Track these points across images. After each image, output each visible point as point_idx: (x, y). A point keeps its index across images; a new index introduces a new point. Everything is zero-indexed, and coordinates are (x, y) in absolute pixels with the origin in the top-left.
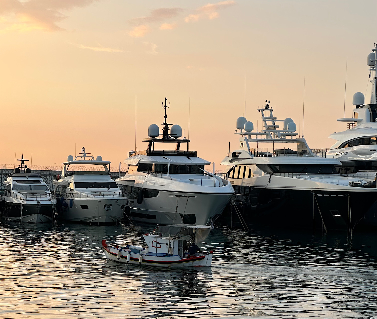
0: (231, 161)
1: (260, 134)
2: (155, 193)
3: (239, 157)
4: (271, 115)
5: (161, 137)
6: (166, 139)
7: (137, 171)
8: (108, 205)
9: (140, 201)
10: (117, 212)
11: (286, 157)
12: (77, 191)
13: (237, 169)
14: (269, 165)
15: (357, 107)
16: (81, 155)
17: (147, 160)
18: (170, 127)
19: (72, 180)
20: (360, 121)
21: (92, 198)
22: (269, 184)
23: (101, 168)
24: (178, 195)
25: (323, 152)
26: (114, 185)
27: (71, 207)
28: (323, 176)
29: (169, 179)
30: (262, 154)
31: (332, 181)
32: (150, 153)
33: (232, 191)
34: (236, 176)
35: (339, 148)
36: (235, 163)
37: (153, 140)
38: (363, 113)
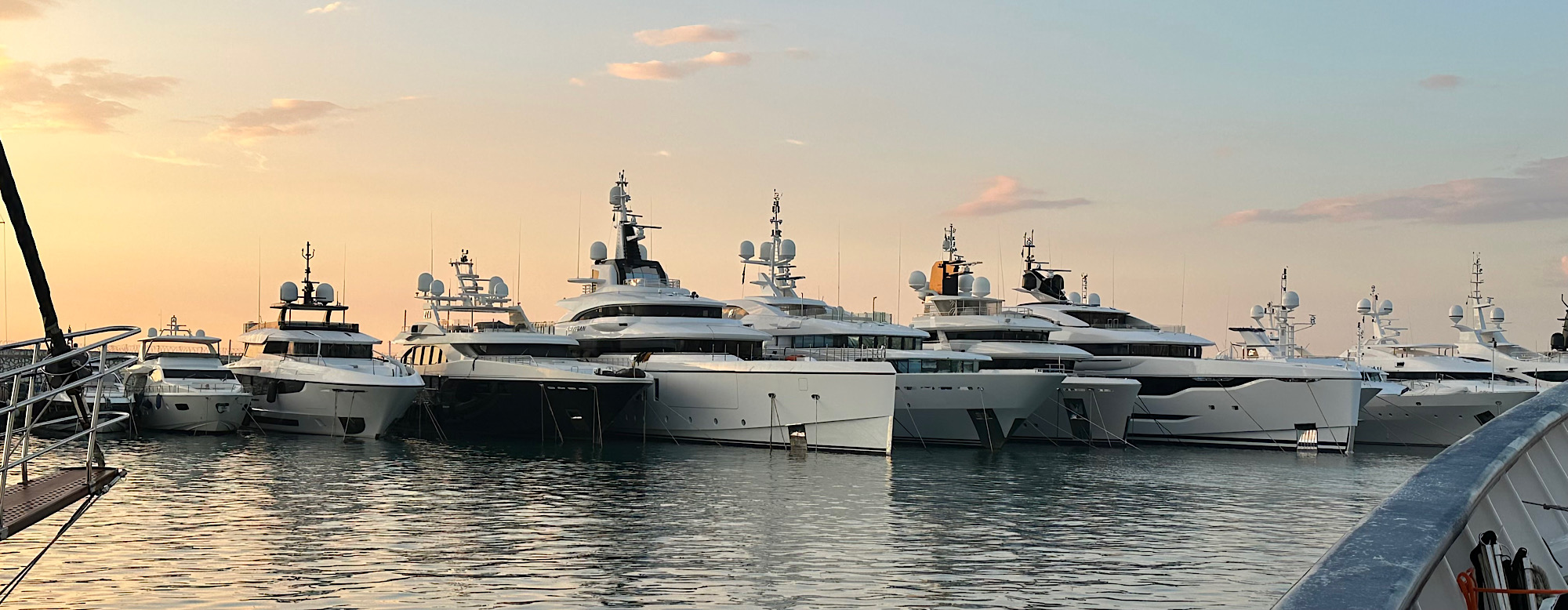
0: (408, 339)
1: (455, 299)
2: (297, 386)
3: (422, 333)
4: (471, 271)
5: (301, 301)
6: (309, 304)
7: (264, 352)
8: (223, 404)
9: (271, 399)
10: (235, 415)
11: (495, 333)
12: (171, 383)
13: (419, 351)
14: (471, 345)
15: (597, 262)
16: (169, 328)
17: (281, 336)
18: (315, 286)
19: (158, 366)
20: (602, 283)
21: (197, 393)
22: (472, 373)
23: (206, 349)
24: (338, 389)
25: (551, 329)
26: (228, 375)
27: (159, 406)
28: (554, 360)
29: (321, 365)
30: (459, 329)
31: (570, 367)
32: (285, 326)
33: (420, 382)
34: (417, 360)
35: (572, 320)
36: (416, 341)
37: (288, 305)
38: (606, 272)
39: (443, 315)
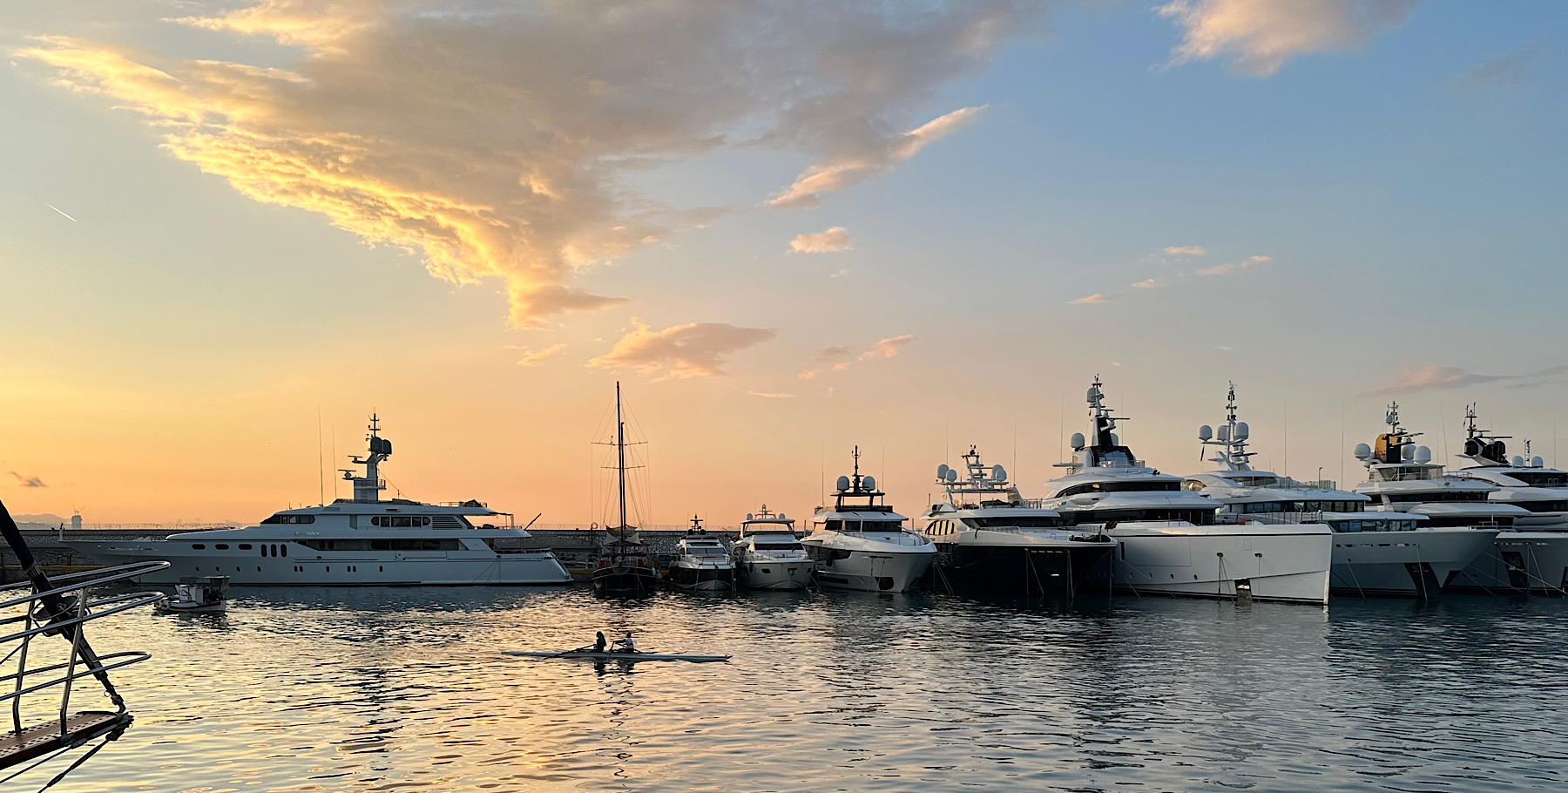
0: (931, 516)
1: (965, 484)
2: (845, 554)
3: (940, 511)
4: (977, 461)
5: (851, 490)
6: (857, 493)
7: (826, 529)
8: (793, 568)
9: (829, 564)
10: (803, 576)
11: (994, 509)
12: (758, 554)
13: (938, 523)
14: (975, 519)
15: (1076, 450)
16: (761, 513)
17: (837, 516)
18: (861, 479)
19: (751, 541)
20: (1080, 466)
21: (775, 560)
22: (975, 541)
23: (785, 528)
24: (874, 556)
25: (1038, 503)
26: (799, 546)
27: (751, 571)
28: (1038, 529)
29: (862, 538)
30: (967, 507)
31: (1049, 535)
32: (840, 509)
33: (934, 550)
34: (937, 532)
35: (1056, 497)
36: (937, 517)
37: (842, 494)
38: (1083, 457)
39: (957, 497)
